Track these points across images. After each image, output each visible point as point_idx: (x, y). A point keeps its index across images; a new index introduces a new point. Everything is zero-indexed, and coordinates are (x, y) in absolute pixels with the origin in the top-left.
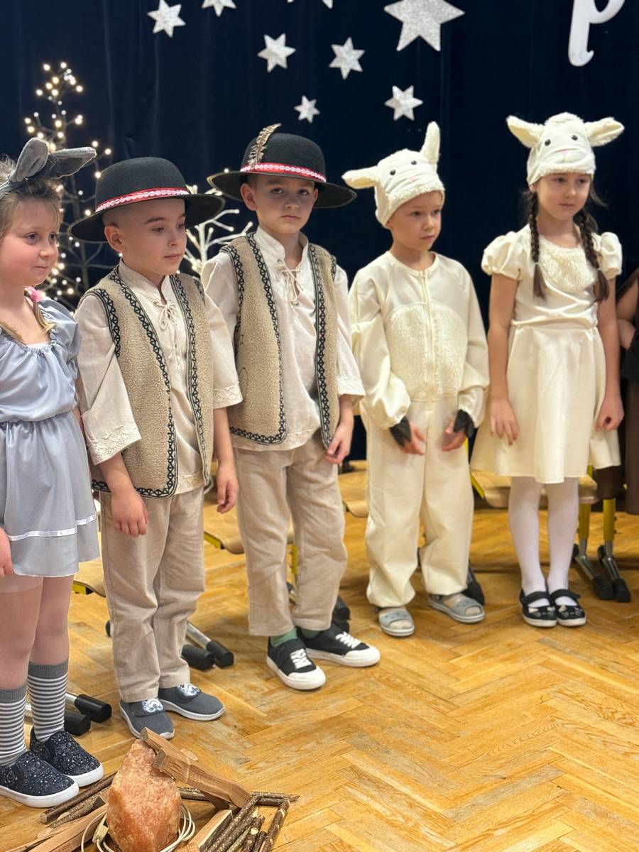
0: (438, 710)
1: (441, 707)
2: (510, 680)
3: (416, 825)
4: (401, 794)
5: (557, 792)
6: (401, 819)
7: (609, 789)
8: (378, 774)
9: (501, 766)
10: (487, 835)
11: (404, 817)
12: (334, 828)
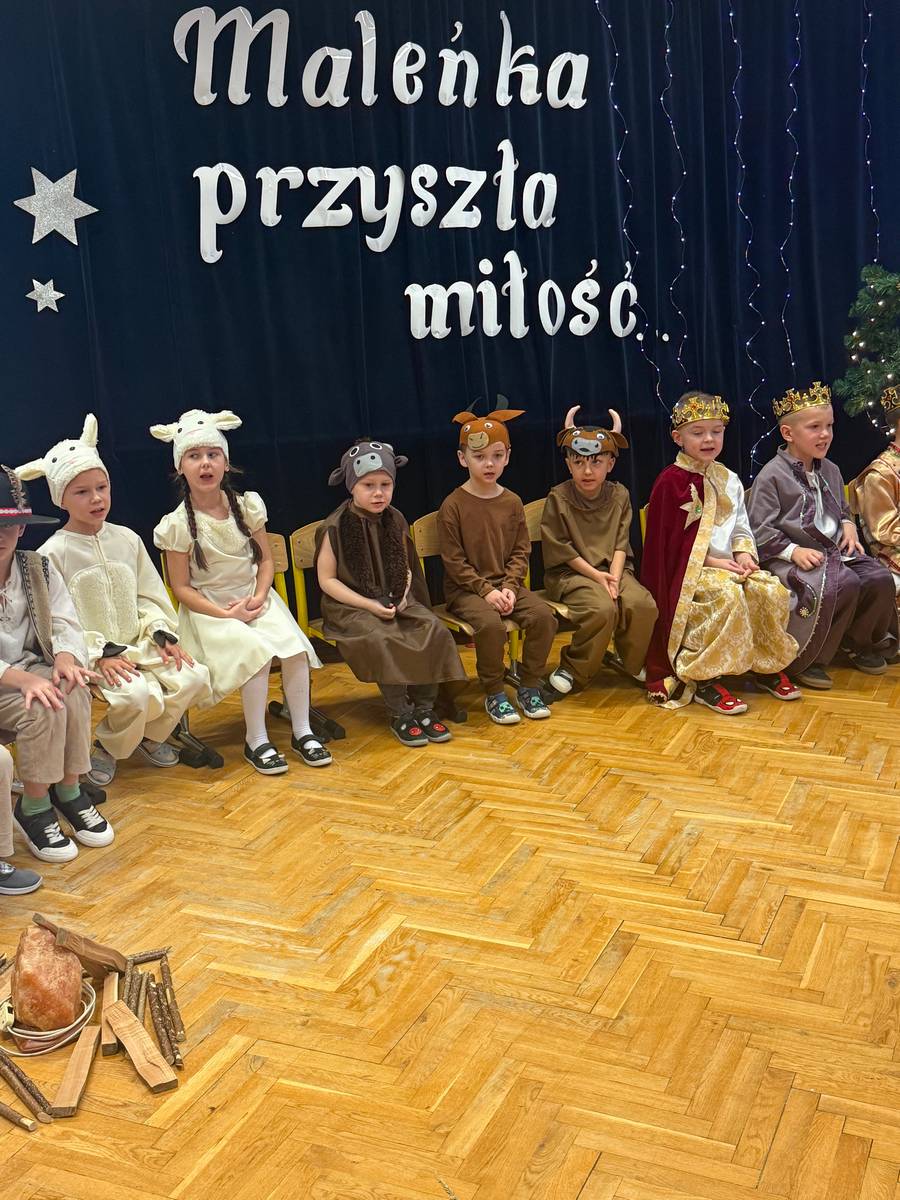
0: (241, 858)
1: (243, 855)
2: (287, 821)
3: (283, 945)
4: (255, 926)
5: (378, 895)
6: (266, 944)
7: (416, 882)
8: (223, 917)
9: (322, 887)
10: (344, 937)
11: (268, 942)
12: (213, 966)
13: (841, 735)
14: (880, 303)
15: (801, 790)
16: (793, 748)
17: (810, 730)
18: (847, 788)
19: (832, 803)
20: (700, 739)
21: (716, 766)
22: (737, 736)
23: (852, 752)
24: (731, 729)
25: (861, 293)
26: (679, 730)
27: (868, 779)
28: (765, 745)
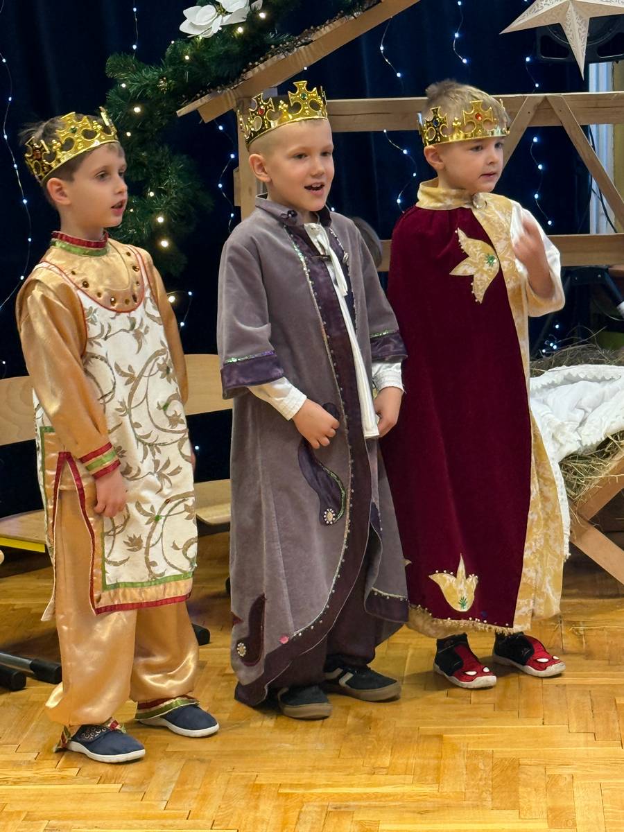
14: (137, 110)
16: (45, 780)
25: (111, 95)
27: (151, 812)
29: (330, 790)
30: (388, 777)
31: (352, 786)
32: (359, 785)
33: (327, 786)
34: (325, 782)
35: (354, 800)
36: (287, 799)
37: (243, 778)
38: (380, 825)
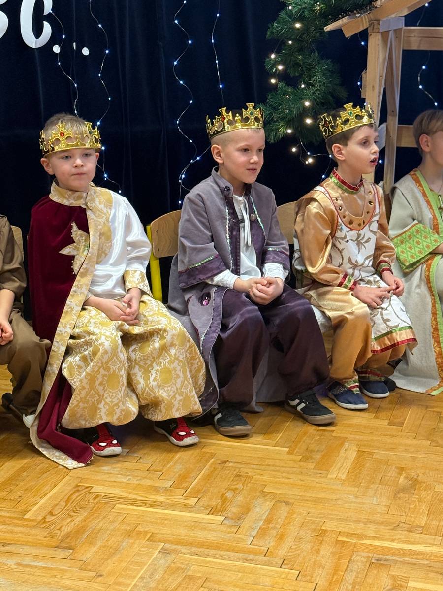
13: (229, 489)
14: (298, 25)
15: (162, 561)
17: (198, 483)
18: (214, 557)
19: (190, 578)
20: (74, 497)
21: (79, 531)
22: (116, 492)
23: (234, 510)
24: (114, 484)
26: (55, 486)
27: (240, 545)
28: (144, 503)
29: (376, 543)
30: (423, 536)
31: (393, 540)
32: (399, 541)
33: (374, 538)
34: (373, 535)
35: (393, 554)
36: (343, 547)
37: (313, 522)
38: (409, 582)
